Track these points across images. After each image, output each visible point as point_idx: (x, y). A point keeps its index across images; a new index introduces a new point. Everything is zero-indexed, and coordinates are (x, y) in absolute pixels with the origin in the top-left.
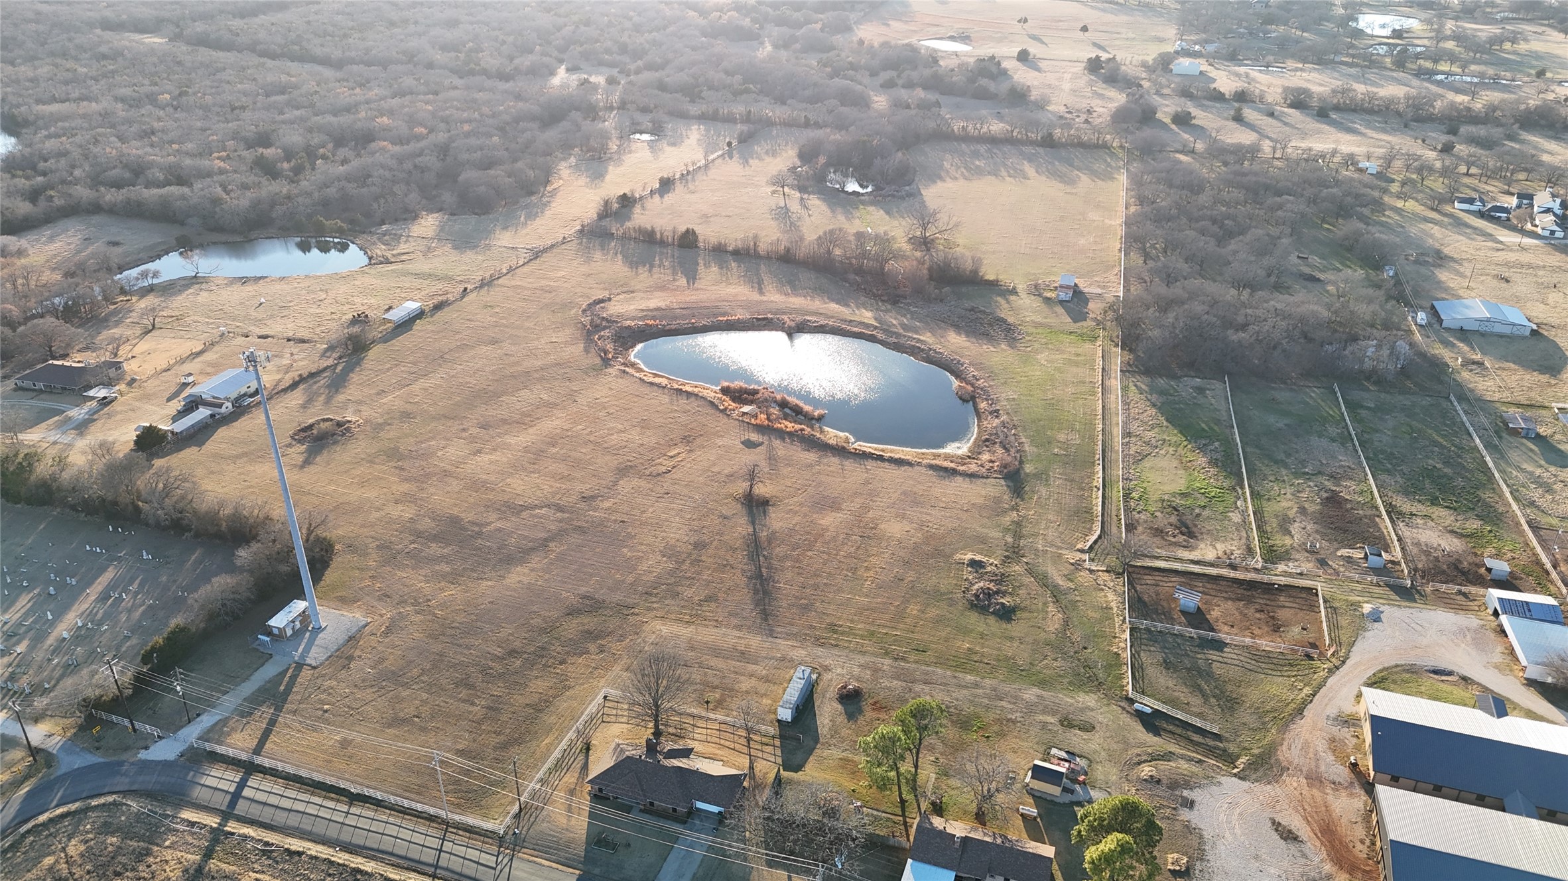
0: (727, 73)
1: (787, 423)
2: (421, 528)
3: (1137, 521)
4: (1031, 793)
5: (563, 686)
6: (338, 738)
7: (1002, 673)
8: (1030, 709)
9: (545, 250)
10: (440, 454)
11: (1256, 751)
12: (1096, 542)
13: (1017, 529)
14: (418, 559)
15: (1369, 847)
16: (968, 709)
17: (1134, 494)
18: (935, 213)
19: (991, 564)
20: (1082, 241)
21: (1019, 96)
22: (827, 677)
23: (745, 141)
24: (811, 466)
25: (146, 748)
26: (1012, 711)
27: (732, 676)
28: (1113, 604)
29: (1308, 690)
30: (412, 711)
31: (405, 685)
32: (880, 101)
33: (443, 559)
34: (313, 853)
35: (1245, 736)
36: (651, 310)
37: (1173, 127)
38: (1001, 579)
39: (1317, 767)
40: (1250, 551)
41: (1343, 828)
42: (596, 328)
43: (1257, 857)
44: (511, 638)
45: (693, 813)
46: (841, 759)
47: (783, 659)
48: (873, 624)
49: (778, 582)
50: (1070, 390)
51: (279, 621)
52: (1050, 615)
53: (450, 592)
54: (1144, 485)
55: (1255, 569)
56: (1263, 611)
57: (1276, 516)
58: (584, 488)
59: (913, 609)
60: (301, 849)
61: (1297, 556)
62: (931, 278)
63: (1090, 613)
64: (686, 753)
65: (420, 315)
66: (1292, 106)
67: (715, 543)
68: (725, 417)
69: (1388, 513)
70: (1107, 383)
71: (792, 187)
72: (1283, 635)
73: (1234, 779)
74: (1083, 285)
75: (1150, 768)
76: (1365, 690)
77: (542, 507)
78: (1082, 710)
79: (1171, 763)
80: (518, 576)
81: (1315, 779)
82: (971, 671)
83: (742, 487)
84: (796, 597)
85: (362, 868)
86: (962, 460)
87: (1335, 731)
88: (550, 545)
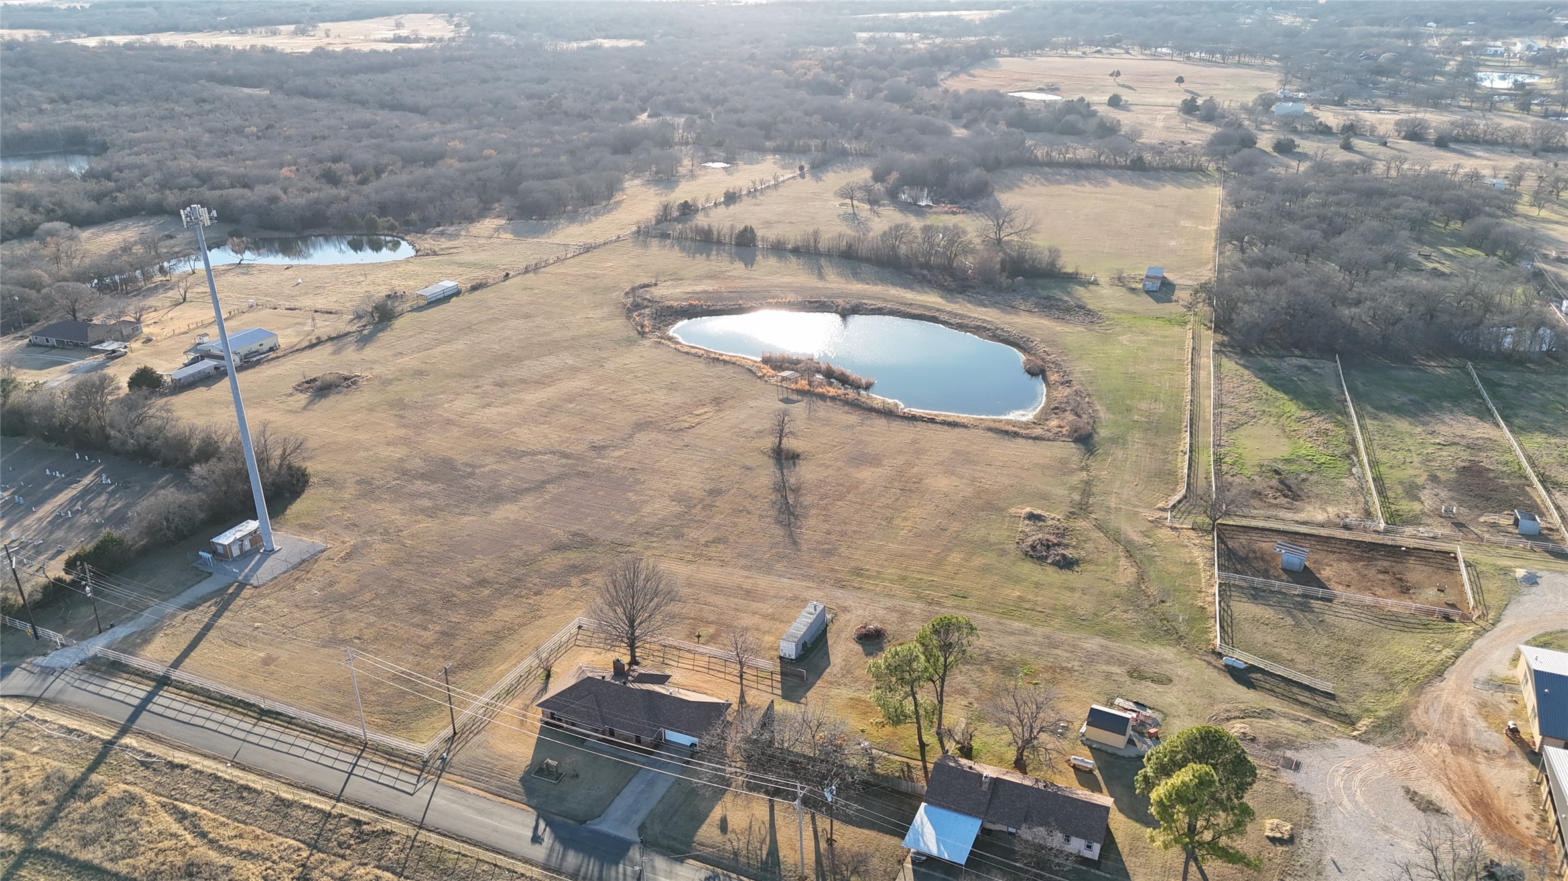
0: (806, 114)
1: (829, 388)
2: (408, 466)
3: (1231, 484)
4: (1088, 743)
5: (534, 614)
6: (262, 655)
7: (1057, 622)
8: (1091, 658)
9: (597, 247)
10: (446, 406)
11: (1382, 714)
12: (1179, 502)
13: (1087, 489)
14: (396, 494)
15: (1538, 824)
16: (1012, 655)
17: (1227, 459)
18: (1009, 213)
19: (1053, 519)
20: (1173, 243)
21: (1108, 130)
22: (843, 617)
23: (818, 167)
24: (852, 427)
25: (45, 655)
26: (1068, 660)
27: (733, 612)
28: (1200, 561)
29: (1448, 652)
30: (354, 632)
31: (354, 608)
32: (960, 132)
33: (427, 495)
34: (198, 767)
35: (1367, 699)
36: (697, 293)
37: (1275, 154)
38: (1063, 533)
39: (1464, 732)
40: (1368, 514)
41: (1501, 801)
42: (637, 306)
43: (1385, 829)
44: (483, 568)
45: (660, 743)
46: (852, 699)
47: (795, 598)
48: (905, 569)
49: (800, 528)
50: (1155, 366)
51: (226, 539)
52: (1121, 569)
53: (425, 524)
54: (1239, 451)
55: (1375, 531)
56: (1387, 573)
57: (1401, 483)
58: (597, 438)
59: (955, 557)
60: (186, 763)
61: (1429, 521)
62: (1003, 269)
63: (1171, 568)
64: (662, 679)
65: (458, 293)
66: (1405, 138)
67: (732, 491)
68: (763, 382)
69: (1542, 482)
70: (1196, 361)
71: (861, 200)
72: (1414, 597)
73: (1353, 742)
74: (1171, 277)
75: (1242, 725)
76: (1523, 648)
77: (546, 453)
78: (1156, 662)
79: (1270, 722)
80: (506, 513)
81: (1461, 746)
82: (1020, 619)
83: (769, 442)
84: (819, 543)
85: (251, 785)
86: (1026, 425)
87: (1486, 695)
88: (548, 486)
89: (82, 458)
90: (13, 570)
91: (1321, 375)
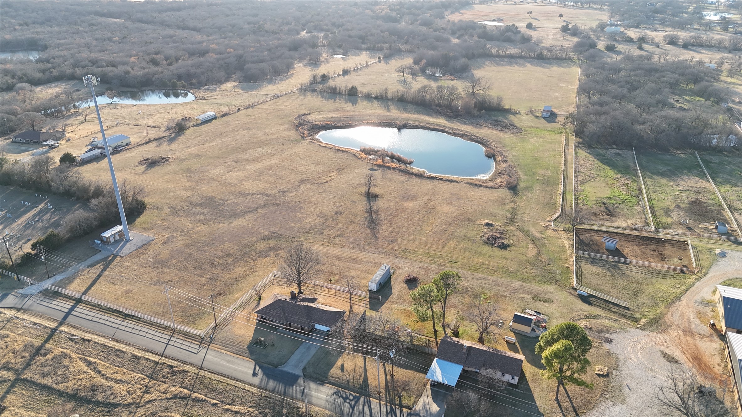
0: (382, 31)
1: (392, 164)
2: (193, 200)
3: (582, 209)
4: (513, 330)
5: (253, 270)
6: (125, 289)
7: (499, 274)
8: (515, 291)
9: (282, 96)
10: (211, 171)
11: (652, 317)
12: (558, 218)
13: (514, 211)
14: (187, 213)
15: (723, 368)
16: (478, 290)
17: (580, 197)
18: (478, 80)
19: (498, 226)
20: (556, 94)
21: (526, 40)
22: (398, 272)
23: (387, 57)
24: (403, 182)
25: (23, 288)
26: (504, 292)
27: (346, 269)
28: (567, 245)
29: (683, 288)
30: (168, 278)
31: (168, 267)
32: (455, 41)
33: (202, 214)
34: (96, 341)
35: (644, 310)
36: (329, 118)
37: (606, 51)
38: (502, 232)
39: (690, 326)
40: (647, 223)
41: (706, 357)
42: (301, 124)
43: (652, 370)
44: (229, 248)
45: (312, 330)
46: (402, 310)
47: (376, 263)
48: (428, 249)
49: (378, 230)
50: (547, 153)
51: (107, 234)
52: (530, 249)
53: (201, 227)
54: (586, 194)
55: (650, 231)
56: (655, 251)
57: (662, 209)
58: (282, 187)
59: (451, 244)
60: (90, 339)
61: (675, 227)
62: (475, 107)
63: (553, 249)
64: (314, 300)
65: (215, 118)
66: (668, 44)
67: (347, 212)
68: (361, 161)
69: (729, 208)
70: (567, 151)
71: (408, 73)
72: (667, 262)
73: (637, 330)
74: (555, 110)
75: (586, 322)
76: (718, 286)
77: (258, 194)
78: (546, 293)
79: (599, 320)
80: (239, 222)
81: (688, 332)
82: (482, 272)
83: (364, 189)
84: (387, 237)
85: (121, 349)
86: (486, 181)
87: (700, 308)
88: (259, 210)
89: (38, 196)
90: (7, 248)
91: (625, 157)
